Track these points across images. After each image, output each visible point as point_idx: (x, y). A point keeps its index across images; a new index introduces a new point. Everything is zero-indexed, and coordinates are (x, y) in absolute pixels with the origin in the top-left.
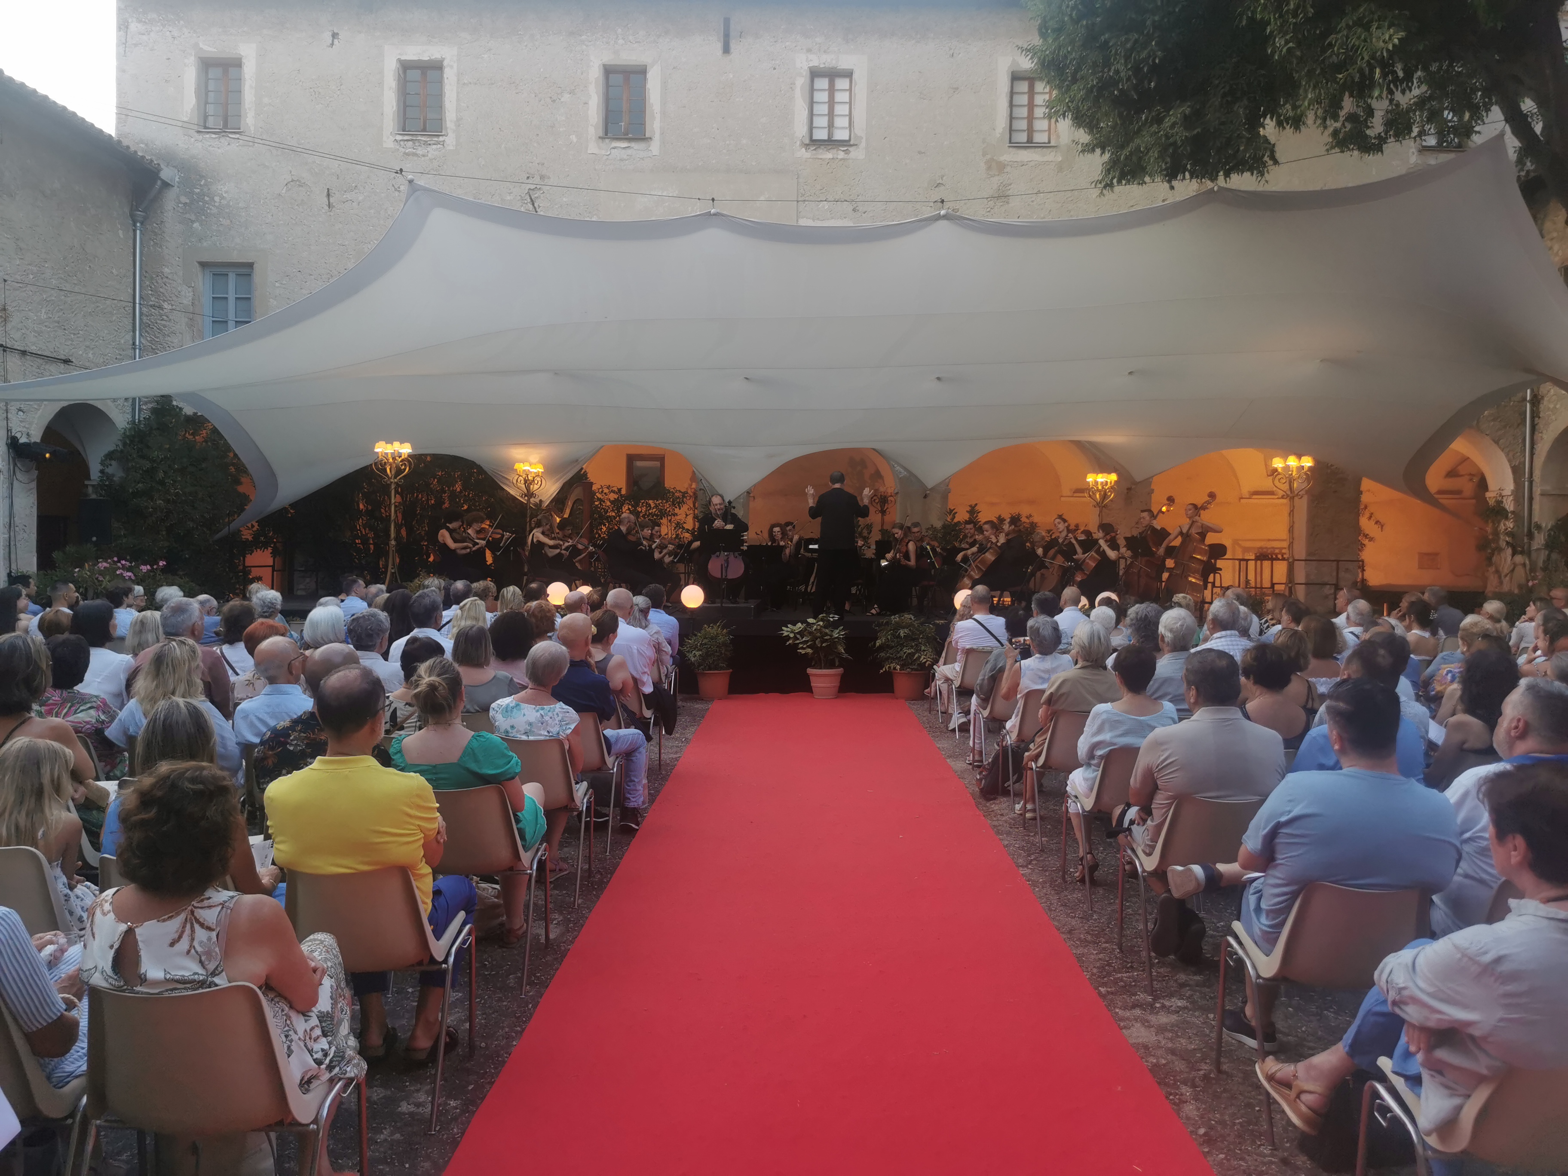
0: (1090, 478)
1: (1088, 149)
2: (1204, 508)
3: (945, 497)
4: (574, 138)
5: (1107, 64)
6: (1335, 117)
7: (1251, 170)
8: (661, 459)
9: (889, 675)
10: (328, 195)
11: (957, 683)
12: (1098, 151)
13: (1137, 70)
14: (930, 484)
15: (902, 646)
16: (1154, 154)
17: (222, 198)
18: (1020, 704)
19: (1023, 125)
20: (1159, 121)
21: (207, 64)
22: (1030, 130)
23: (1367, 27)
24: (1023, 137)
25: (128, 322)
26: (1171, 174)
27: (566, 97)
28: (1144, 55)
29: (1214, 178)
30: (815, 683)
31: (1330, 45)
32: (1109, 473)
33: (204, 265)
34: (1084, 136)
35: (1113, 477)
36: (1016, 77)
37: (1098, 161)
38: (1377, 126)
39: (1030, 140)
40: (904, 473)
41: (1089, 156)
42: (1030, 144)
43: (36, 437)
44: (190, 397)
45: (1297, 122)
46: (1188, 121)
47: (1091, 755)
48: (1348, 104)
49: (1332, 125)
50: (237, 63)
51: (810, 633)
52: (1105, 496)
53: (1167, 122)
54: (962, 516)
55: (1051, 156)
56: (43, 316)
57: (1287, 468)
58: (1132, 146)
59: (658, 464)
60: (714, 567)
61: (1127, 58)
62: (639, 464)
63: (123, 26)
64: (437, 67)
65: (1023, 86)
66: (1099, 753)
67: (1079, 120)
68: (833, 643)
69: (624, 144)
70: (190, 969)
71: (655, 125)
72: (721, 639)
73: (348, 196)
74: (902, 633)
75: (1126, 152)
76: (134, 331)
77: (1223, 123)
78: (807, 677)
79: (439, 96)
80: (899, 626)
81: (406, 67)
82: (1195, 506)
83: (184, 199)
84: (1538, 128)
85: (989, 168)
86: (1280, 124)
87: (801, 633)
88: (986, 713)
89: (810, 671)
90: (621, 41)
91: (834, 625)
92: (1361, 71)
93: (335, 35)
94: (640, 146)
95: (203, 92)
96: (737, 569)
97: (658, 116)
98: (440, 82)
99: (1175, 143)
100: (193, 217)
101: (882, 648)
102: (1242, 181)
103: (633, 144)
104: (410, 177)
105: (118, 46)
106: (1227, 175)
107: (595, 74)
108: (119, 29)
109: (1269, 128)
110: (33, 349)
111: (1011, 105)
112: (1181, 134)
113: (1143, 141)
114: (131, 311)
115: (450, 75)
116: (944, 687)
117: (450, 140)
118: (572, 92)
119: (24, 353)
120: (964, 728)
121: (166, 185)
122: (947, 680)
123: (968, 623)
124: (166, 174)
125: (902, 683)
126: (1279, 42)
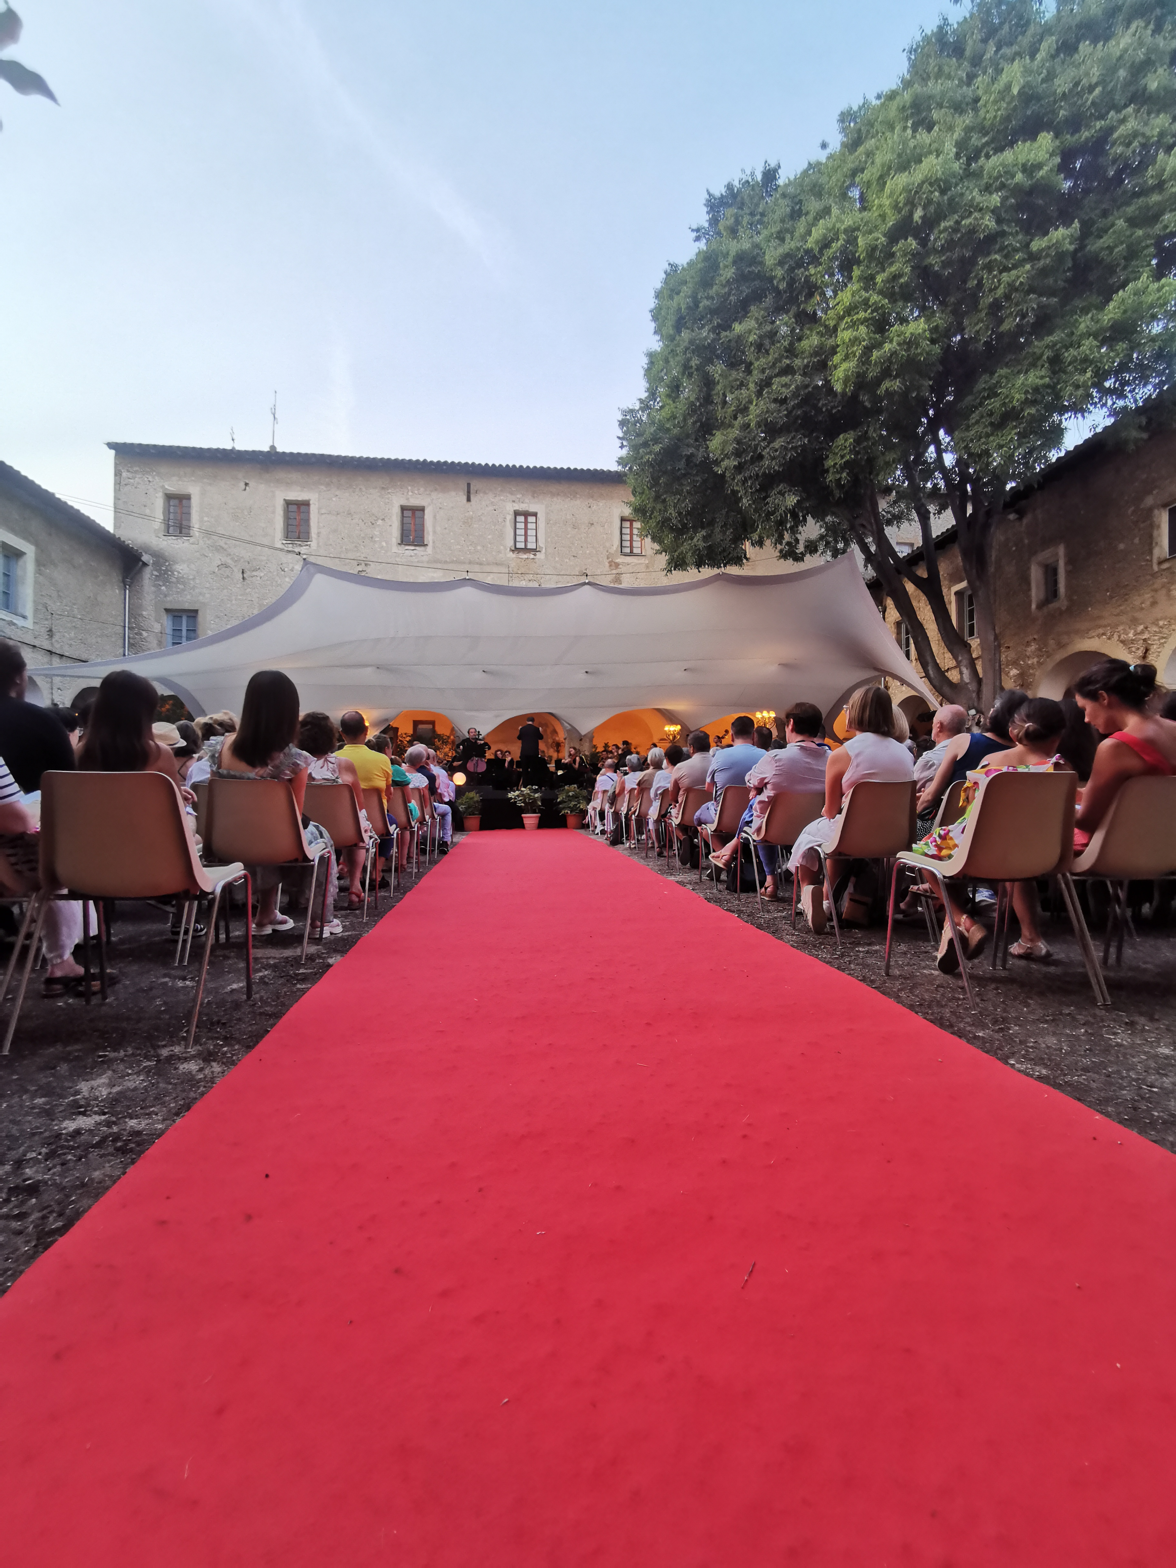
0: (667, 728)
1: (658, 552)
2: (723, 738)
3: (591, 740)
4: (384, 544)
5: (666, 511)
6: (781, 544)
7: (736, 564)
8: (433, 723)
9: (565, 816)
10: (243, 572)
11: (598, 809)
12: (664, 553)
13: (680, 514)
14: (583, 732)
15: (571, 801)
16: (690, 554)
17: (179, 573)
18: (627, 796)
19: (628, 544)
20: (692, 539)
21: (169, 497)
22: (631, 547)
23: (783, 495)
24: (628, 550)
25: (120, 642)
26: (699, 564)
27: (380, 522)
28: (683, 505)
29: (718, 568)
30: (526, 821)
31: (768, 503)
32: (677, 724)
33: (167, 611)
34: (657, 547)
35: (678, 727)
36: (623, 519)
37: (664, 558)
38: (801, 548)
39: (631, 552)
40: (569, 727)
41: (659, 556)
42: (631, 554)
43: (68, 704)
44: (164, 681)
45: (760, 543)
46: (705, 539)
47: (656, 795)
48: (787, 537)
49: (779, 547)
50: (188, 497)
51: (523, 795)
52: (675, 737)
53: (695, 540)
54: (600, 749)
55: (642, 560)
56: (72, 635)
57: (763, 717)
58: (679, 551)
59: (431, 726)
60: (470, 766)
61: (675, 507)
62: (420, 726)
63: (118, 473)
64: (307, 504)
65: (627, 524)
66: (659, 792)
67: (654, 539)
68: (535, 800)
69: (413, 548)
70: (329, 775)
71: (429, 538)
72: (476, 799)
73: (255, 573)
74: (571, 794)
75: (677, 553)
76: (124, 647)
77: (722, 540)
78: (522, 819)
79: (307, 521)
80: (569, 791)
81: (288, 503)
82: (718, 737)
83: (156, 573)
84: (873, 549)
85: (610, 566)
86: (753, 544)
87: (518, 796)
88: (612, 810)
89: (523, 815)
90: (410, 493)
91: (536, 791)
92: (781, 515)
93: (246, 484)
94: (422, 548)
95: (167, 511)
96: (482, 767)
97: (431, 533)
98: (308, 512)
99: (699, 549)
100: (161, 583)
101: (560, 803)
102: (733, 570)
103: (417, 548)
104: (305, 557)
105: (115, 484)
106: (725, 566)
107: (396, 511)
108: (116, 475)
109: (747, 546)
110: (67, 654)
111: (621, 534)
112: (701, 545)
113: (685, 548)
114: (122, 635)
115: (313, 509)
116: (593, 813)
117: (313, 544)
118: (383, 519)
119: (62, 656)
120: (603, 832)
121: (145, 564)
122: (594, 809)
123: (605, 777)
124: (145, 558)
125: (571, 821)
126: (744, 501)
